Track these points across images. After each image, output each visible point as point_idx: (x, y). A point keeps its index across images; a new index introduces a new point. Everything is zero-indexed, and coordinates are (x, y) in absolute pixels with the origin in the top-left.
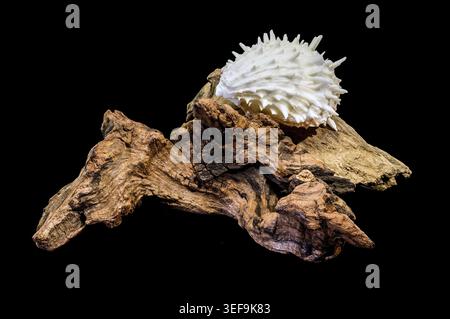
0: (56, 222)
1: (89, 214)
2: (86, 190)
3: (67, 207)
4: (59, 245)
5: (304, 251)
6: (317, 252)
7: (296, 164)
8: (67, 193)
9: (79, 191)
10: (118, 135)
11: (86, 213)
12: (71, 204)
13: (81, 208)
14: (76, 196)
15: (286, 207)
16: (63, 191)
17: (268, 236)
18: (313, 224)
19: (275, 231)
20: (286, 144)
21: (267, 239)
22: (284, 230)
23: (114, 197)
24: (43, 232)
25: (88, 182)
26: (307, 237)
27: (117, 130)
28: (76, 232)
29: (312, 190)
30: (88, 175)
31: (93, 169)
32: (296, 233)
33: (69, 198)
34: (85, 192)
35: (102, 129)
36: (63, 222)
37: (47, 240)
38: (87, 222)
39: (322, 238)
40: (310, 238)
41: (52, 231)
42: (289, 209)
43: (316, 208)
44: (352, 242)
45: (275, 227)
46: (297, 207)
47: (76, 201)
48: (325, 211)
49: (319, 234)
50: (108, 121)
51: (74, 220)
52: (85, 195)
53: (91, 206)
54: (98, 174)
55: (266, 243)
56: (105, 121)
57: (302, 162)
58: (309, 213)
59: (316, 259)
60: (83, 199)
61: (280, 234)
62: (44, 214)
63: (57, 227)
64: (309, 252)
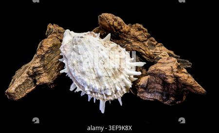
0: (19, 83)
1: (39, 79)
2: (37, 65)
3: (25, 75)
4: (21, 97)
5: (164, 98)
6: (172, 99)
7: (158, 52)
8: (26, 68)
9: (33, 65)
10: (55, 35)
11: (37, 78)
12: (28, 73)
13: (34, 75)
14: (31, 68)
15: (154, 71)
16: (23, 67)
17: (143, 90)
18: (170, 80)
19: (147, 86)
20: (152, 40)
21: (142, 92)
22: (152, 86)
23: (53, 69)
24: (12, 89)
25: (38, 60)
26: (166, 89)
27: (55, 33)
28: (31, 90)
29: (169, 61)
30: (38, 57)
31: (41, 53)
32: (159, 87)
33: (27, 70)
34: (36, 66)
35: (46, 34)
36: (23, 84)
37: (14, 93)
38: (37, 83)
39: (175, 89)
40: (168, 89)
41: (17, 88)
42: (156, 72)
43: (172, 70)
44: (193, 91)
45: (147, 84)
46: (160, 70)
47: (31, 71)
48: (177, 72)
49: (173, 87)
50: (50, 29)
51: (30, 82)
52: (36, 68)
53: (40, 74)
54: (44, 56)
55: (141, 95)
56: (48, 30)
57: (160, 50)
58: (168, 74)
59: (171, 103)
60: (35, 70)
61: (150, 88)
62: (12, 80)
63: (20, 86)
64: (168, 98)
